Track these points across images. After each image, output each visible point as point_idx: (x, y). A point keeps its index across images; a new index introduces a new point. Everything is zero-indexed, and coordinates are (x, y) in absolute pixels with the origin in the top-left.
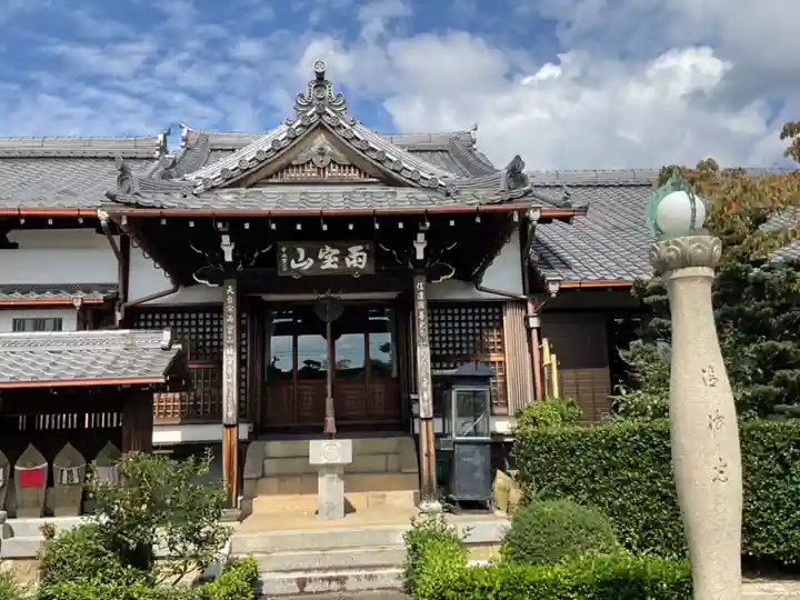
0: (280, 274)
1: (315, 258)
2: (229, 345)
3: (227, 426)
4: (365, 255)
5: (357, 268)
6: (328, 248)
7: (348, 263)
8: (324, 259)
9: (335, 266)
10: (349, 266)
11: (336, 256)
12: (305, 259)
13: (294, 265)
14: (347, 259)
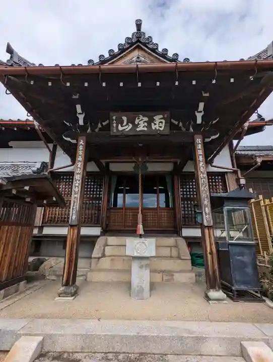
0: (112, 134)
1: (133, 123)
2: (77, 174)
3: (72, 226)
4: (163, 121)
5: (159, 130)
6: (141, 117)
7: (153, 127)
8: (139, 124)
9: (146, 129)
10: (154, 128)
11: (145, 122)
12: (127, 124)
13: (120, 128)
14: (153, 124)
